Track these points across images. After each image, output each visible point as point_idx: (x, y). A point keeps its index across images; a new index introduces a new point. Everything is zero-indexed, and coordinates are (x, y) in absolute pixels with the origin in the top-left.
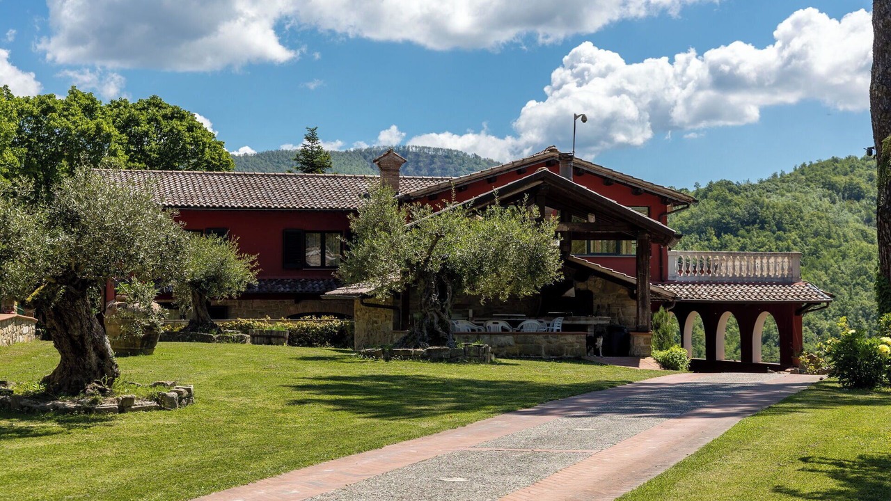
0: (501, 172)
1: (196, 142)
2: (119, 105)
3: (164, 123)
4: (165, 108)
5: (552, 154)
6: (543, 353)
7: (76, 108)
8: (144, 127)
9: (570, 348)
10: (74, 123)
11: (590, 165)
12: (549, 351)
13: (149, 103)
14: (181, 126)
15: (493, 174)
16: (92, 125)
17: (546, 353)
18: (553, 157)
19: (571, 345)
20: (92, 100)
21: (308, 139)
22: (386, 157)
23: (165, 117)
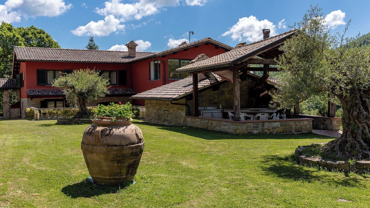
0: (190, 46)
1: (49, 41)
2: (20, 29)
3: (37, 35)
4: (37, 30)
5: (209, 40)
6: (293, 131)
7: (4, 28)
8: (30, 36)
9: (305, 128)
10: (5, 33)
11: (222, 44)
12: (296, 130)
13: (31, 28)
14: (44, 36)
15: (188, 47)
16: (12, 34)
17: (295, 131)
18: (209, 41)
19: (306, 126)
20: (10, 26)
21: (90, 41)
22: (131, 44)
23: (38, 32)
